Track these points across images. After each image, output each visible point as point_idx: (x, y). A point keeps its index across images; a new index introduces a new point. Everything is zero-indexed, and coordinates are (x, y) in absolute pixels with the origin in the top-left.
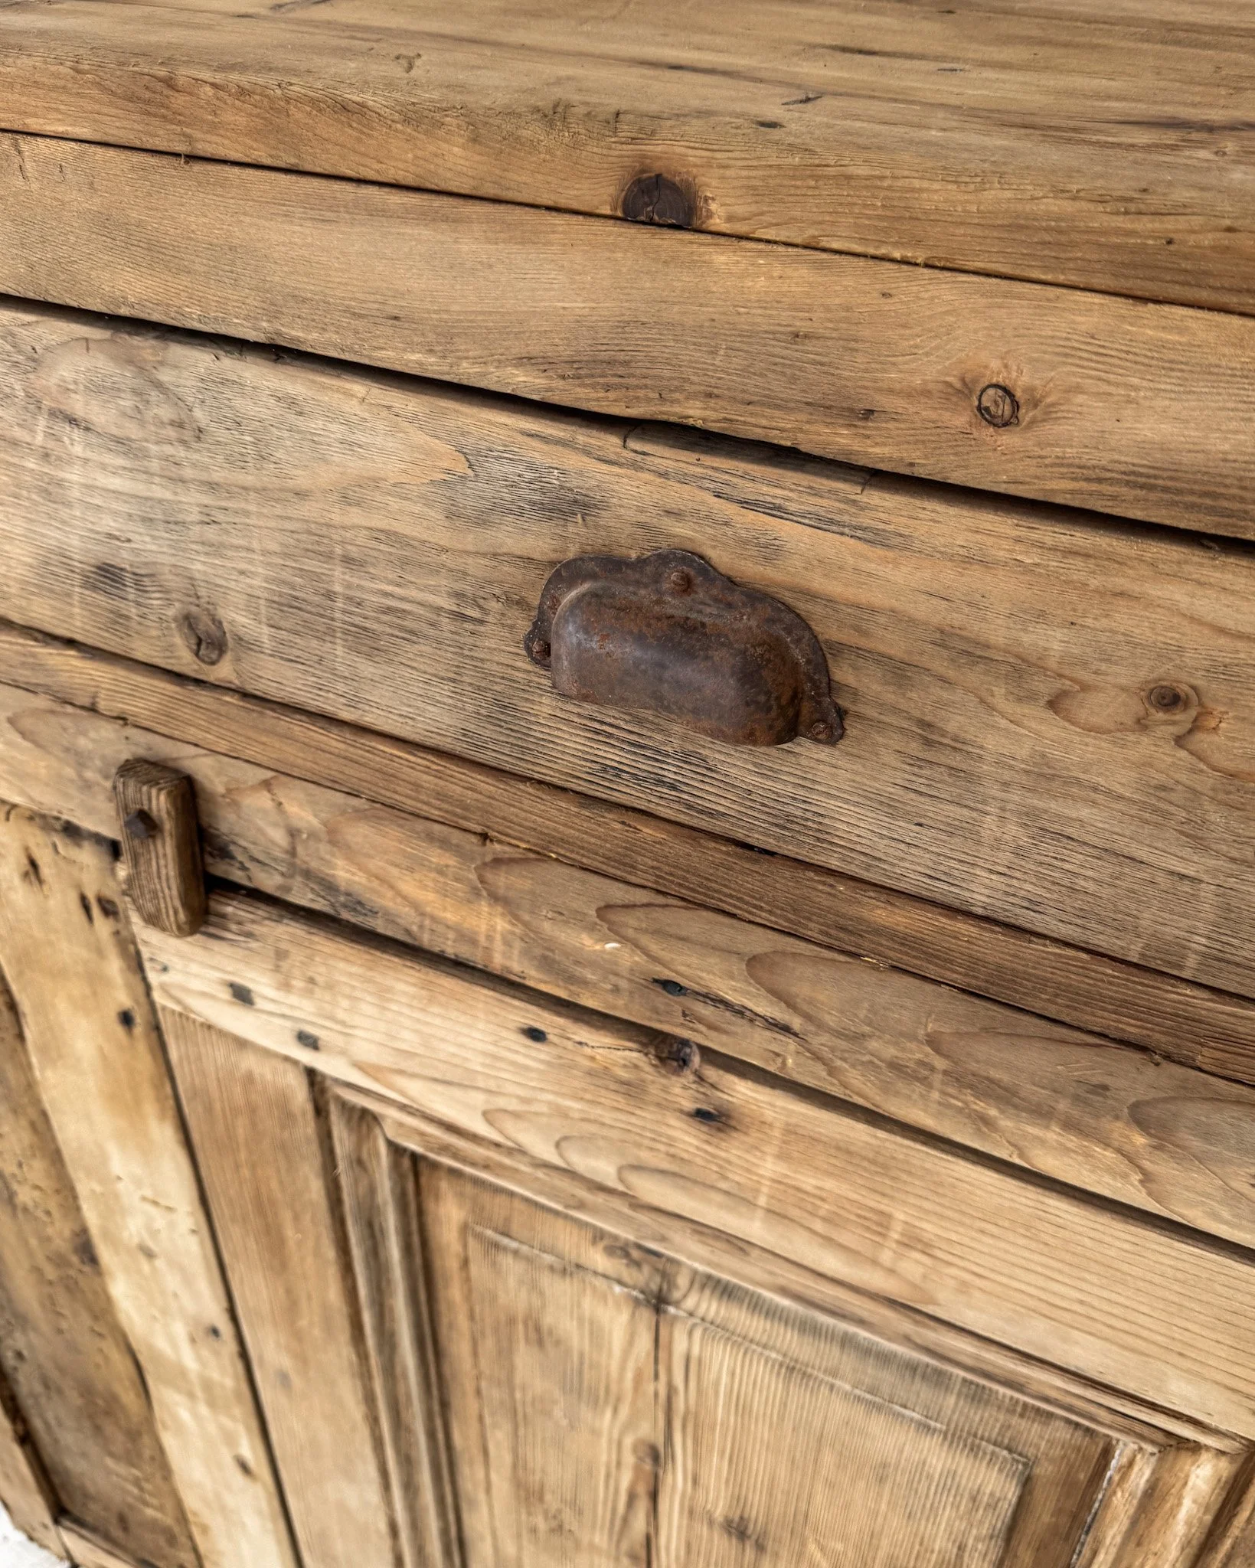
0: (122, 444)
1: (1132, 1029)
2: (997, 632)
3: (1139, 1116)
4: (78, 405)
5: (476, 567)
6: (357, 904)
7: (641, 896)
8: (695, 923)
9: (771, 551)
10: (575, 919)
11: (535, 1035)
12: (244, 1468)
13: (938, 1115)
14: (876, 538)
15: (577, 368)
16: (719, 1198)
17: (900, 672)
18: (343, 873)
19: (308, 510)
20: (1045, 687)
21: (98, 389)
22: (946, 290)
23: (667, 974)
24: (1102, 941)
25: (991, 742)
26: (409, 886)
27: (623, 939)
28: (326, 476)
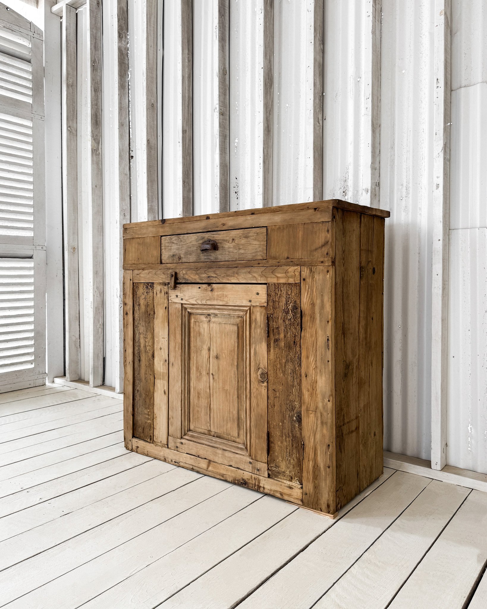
0: (176, 244)
1: (235, 266)
2: (225, 238)
3: (237, 273)
4: (174, 242)
5: (198, 245)
6: (188, 280)
7: (207, 269)
8: (210, 270)
9: (214, 237)
10: (202, 273)
11: (200, 288)
12: (165, 393)
13: (226, 280)
14: (219, 234)
15: (204, 229)
16: (213, 300)
17: (221, 243)
18: (187, 277)
19: (188, 244)
20: (228, 241)
21: (175, 240)
22: (220, 219)
23: (209, 276)
24: (233, 260)
25: (226, 246)
26: (192, 276)
27: (206, 274)
28: (189, 241)
